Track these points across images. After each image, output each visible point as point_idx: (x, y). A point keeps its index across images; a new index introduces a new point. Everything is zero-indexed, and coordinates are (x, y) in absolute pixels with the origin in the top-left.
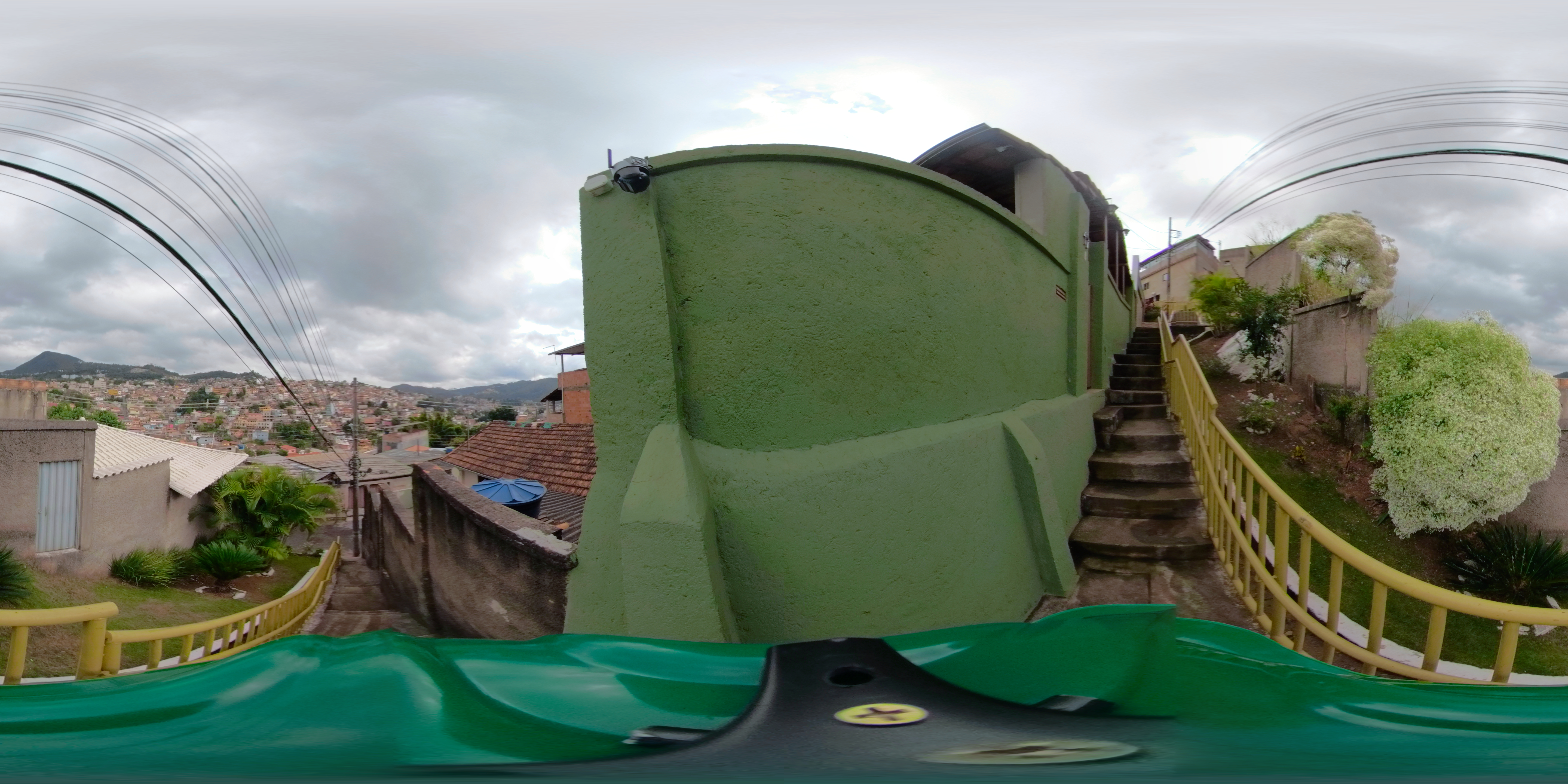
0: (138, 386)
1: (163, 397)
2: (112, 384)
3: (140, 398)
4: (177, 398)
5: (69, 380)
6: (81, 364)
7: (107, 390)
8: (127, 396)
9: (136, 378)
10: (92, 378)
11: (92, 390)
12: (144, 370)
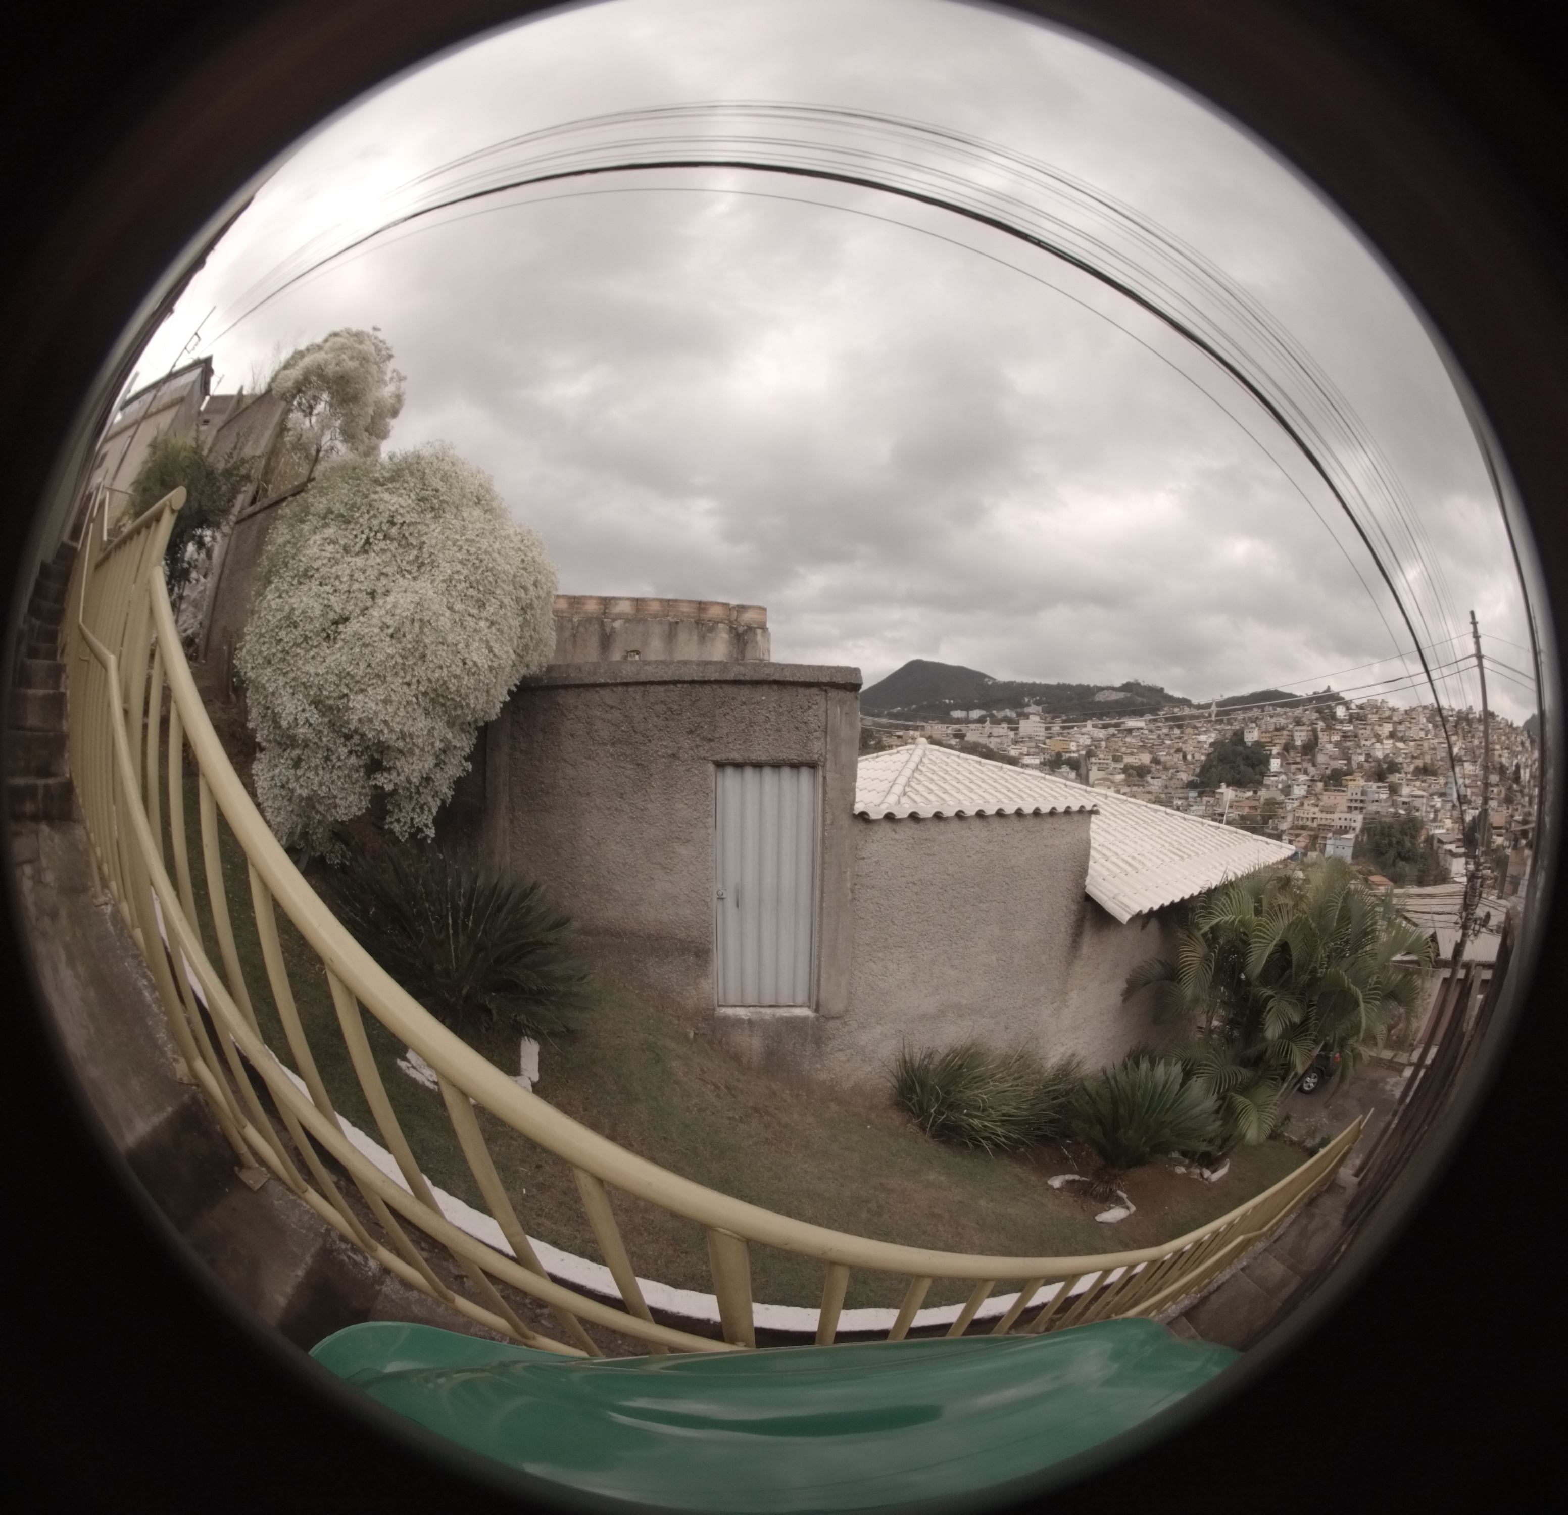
0: (1112, 730)
1: (1162, 755)
2: (1056, 728)
3: (1116, 759)
4: (1189, 757)
5: (967, 721)
6: (990, 686)
7: (1048, 741)
8: (1090, 754)
9: (1107, 714)
10: (1014, 715)
11: (1016, 742)
12: (1121, 695)
